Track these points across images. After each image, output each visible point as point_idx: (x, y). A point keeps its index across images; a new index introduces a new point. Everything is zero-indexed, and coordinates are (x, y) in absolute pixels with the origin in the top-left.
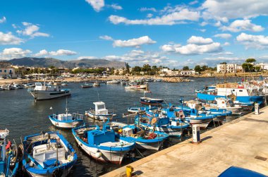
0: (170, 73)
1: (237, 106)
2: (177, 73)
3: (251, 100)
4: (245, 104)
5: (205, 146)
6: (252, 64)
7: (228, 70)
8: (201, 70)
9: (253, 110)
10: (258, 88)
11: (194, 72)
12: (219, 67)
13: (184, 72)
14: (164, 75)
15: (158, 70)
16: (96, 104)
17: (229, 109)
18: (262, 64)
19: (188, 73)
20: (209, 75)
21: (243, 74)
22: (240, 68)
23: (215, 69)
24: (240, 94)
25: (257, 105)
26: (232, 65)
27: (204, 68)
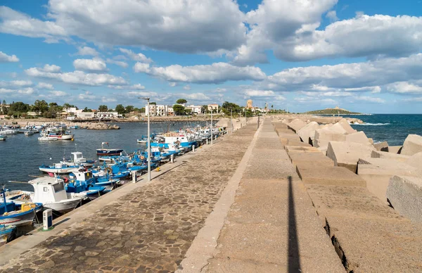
0: (80, 114)
1: (181, 149)
2: (92, 115)
3: (189, 144)
4: (187, 147)
5: (176, 164)
6: (183, 105)
7: (158, 112)
8: (125, 112)
9: (192, 150)
10: (193, 135)
11: (116, 114)
12: (148, 108)
13: (102, 114)
14: (73, 118)
15: (61, 109)
16: (75, 154)
17: (177, 150)
18: (193, 106)
19: (108, 115)
20: (136, 118)
21: (174, 117)
22: (171, 110)
23: (143, 111)
24: (183, 141)
25: (194, 146)
26: (162, 107)
27: (130, 109)
